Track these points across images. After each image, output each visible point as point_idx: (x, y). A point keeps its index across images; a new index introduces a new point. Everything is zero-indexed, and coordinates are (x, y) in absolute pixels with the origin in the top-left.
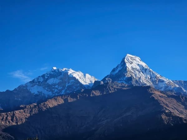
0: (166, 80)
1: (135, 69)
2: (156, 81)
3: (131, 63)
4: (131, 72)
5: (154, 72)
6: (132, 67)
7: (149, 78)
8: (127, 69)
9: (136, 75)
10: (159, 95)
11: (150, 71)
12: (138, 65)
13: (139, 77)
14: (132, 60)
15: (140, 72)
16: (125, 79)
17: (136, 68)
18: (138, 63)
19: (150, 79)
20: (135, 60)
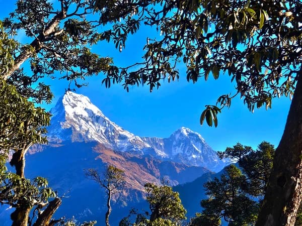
0: (130, 136)
1: (79, 116)
2: (113, 137)
3: (74, 106)
4: (72, 120)
5: (111, 123)
6: (75, 113)
7: (103, 131)
8: (66, 115)
9: (81, 126)
10: (111, 156)
11: (105, 121)
12: (86, 109)
13: (86, 130)
14: (74, 100)
15: (87, 122)
16: (60, 131)
17: (82, 115)
18: (85, 107)
19: (105, 133)
20: (81, 101)
